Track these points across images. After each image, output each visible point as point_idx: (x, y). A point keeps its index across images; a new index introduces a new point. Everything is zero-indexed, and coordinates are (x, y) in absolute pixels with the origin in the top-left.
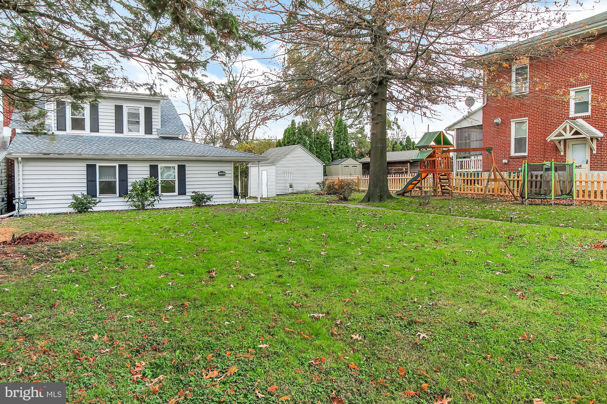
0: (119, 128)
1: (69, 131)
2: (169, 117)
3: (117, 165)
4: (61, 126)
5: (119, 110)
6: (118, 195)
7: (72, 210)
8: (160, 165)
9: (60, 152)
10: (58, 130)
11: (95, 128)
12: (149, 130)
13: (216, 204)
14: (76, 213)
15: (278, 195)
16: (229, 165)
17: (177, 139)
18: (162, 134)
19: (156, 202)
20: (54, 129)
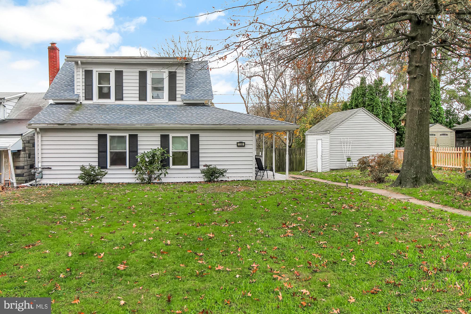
0: (143, 96)
1: (96, 100)
2: (199, 80)
3: (127, 135)
4: (89, 96)
5: (143, 76)
6: (128, 167)
7: (81, 181)
8: (171, 135)
9: (74, 123)
10: (86, 99)
11: (119, 96)
12: (172, 96)
13: (230, 179)
14: (83, 184)
15: (332, 170)
16: (250, 134)
17: (203, 105)
18: (185, 100)
19: (163, 176)
20: (82, 100)
